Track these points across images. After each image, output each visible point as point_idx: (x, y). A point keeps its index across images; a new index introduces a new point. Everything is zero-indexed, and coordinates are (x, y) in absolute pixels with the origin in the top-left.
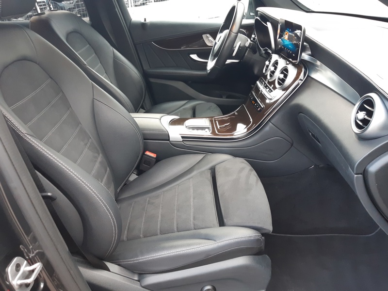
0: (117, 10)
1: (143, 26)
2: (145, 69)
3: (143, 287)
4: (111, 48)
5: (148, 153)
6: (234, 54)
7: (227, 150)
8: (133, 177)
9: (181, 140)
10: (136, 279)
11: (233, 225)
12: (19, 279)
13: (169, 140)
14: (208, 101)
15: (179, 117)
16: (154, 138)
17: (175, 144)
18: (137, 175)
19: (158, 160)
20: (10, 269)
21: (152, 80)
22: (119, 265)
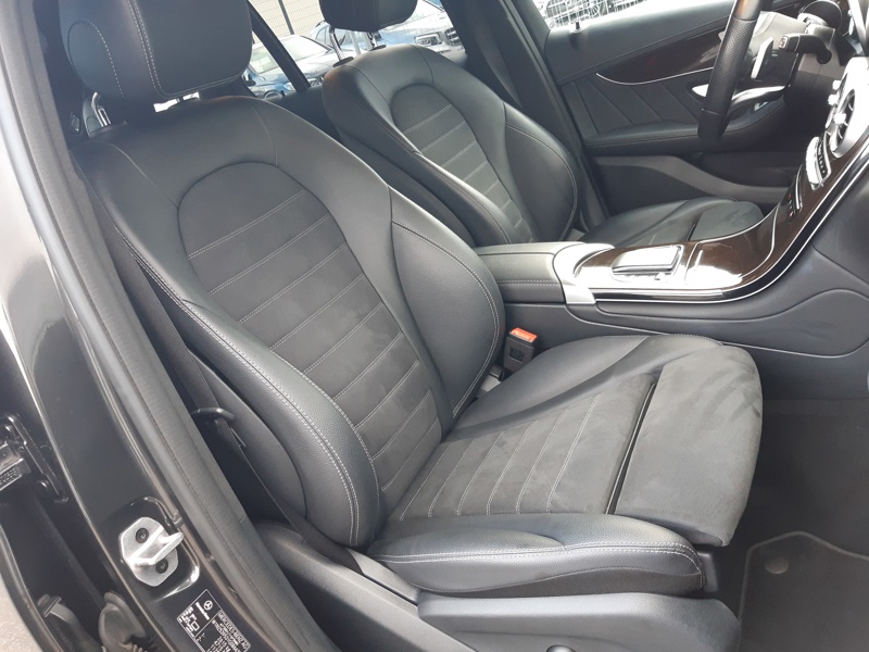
0: (510, 19)
1: (574, 39)
2: (585, 136)
3: (424, 619)
4: (501, 103)
5: (517, 333)
6: (755, 73)
7: (708, 324)
8: (492, 383)
9: (593, 301)
10: (412, 599)
11: (628, 513)
12: (142, 556)
13: (564, 302)
14: (738, 198)
15: (612, 247)
16: (531, 299)
17: (580, 311)
18: (500, 379)
19: (539, 348)
20: (126, 537)
21: (602, 161)
22: (384, 565)
